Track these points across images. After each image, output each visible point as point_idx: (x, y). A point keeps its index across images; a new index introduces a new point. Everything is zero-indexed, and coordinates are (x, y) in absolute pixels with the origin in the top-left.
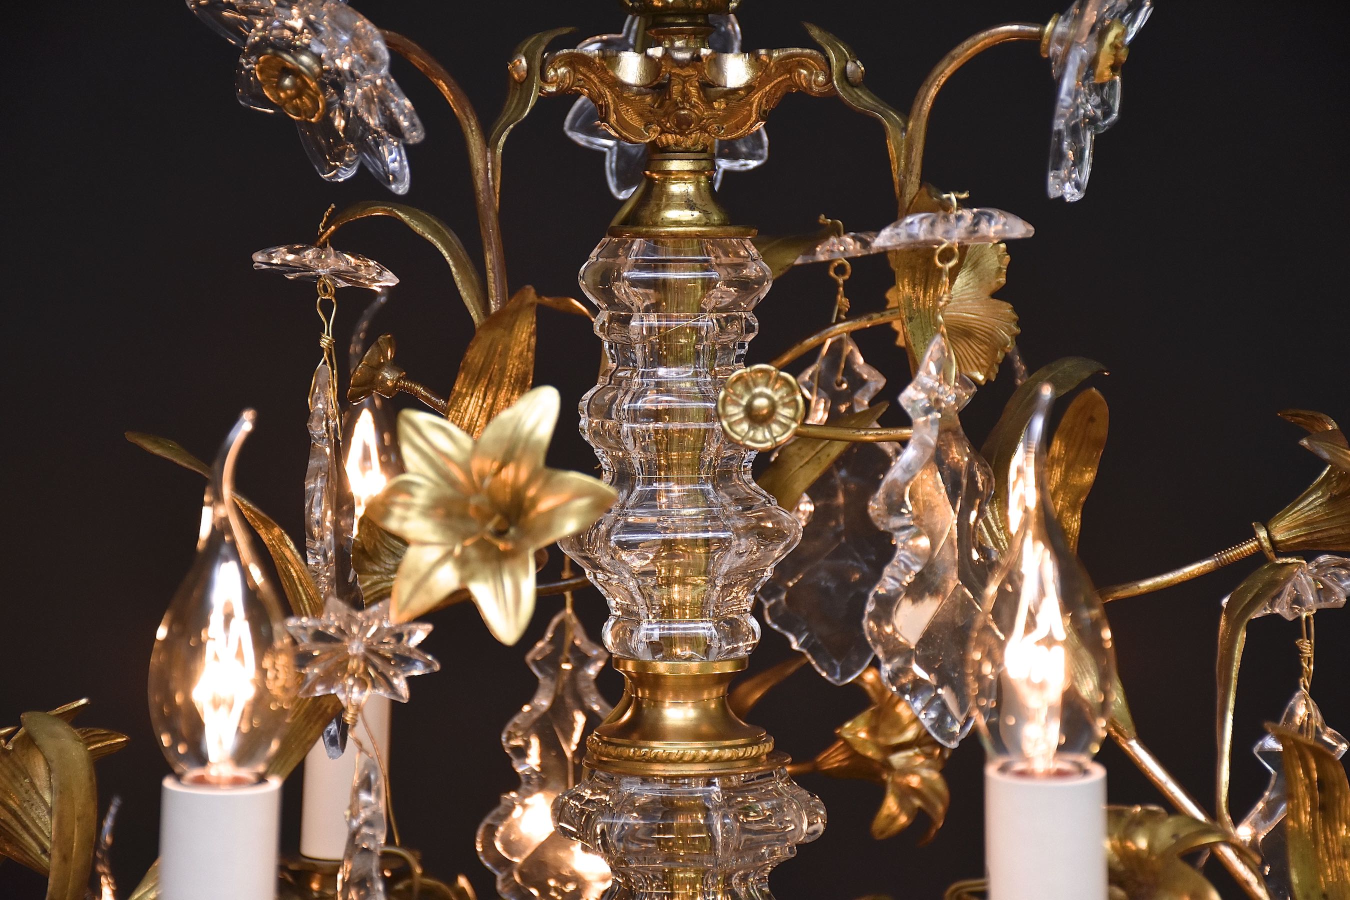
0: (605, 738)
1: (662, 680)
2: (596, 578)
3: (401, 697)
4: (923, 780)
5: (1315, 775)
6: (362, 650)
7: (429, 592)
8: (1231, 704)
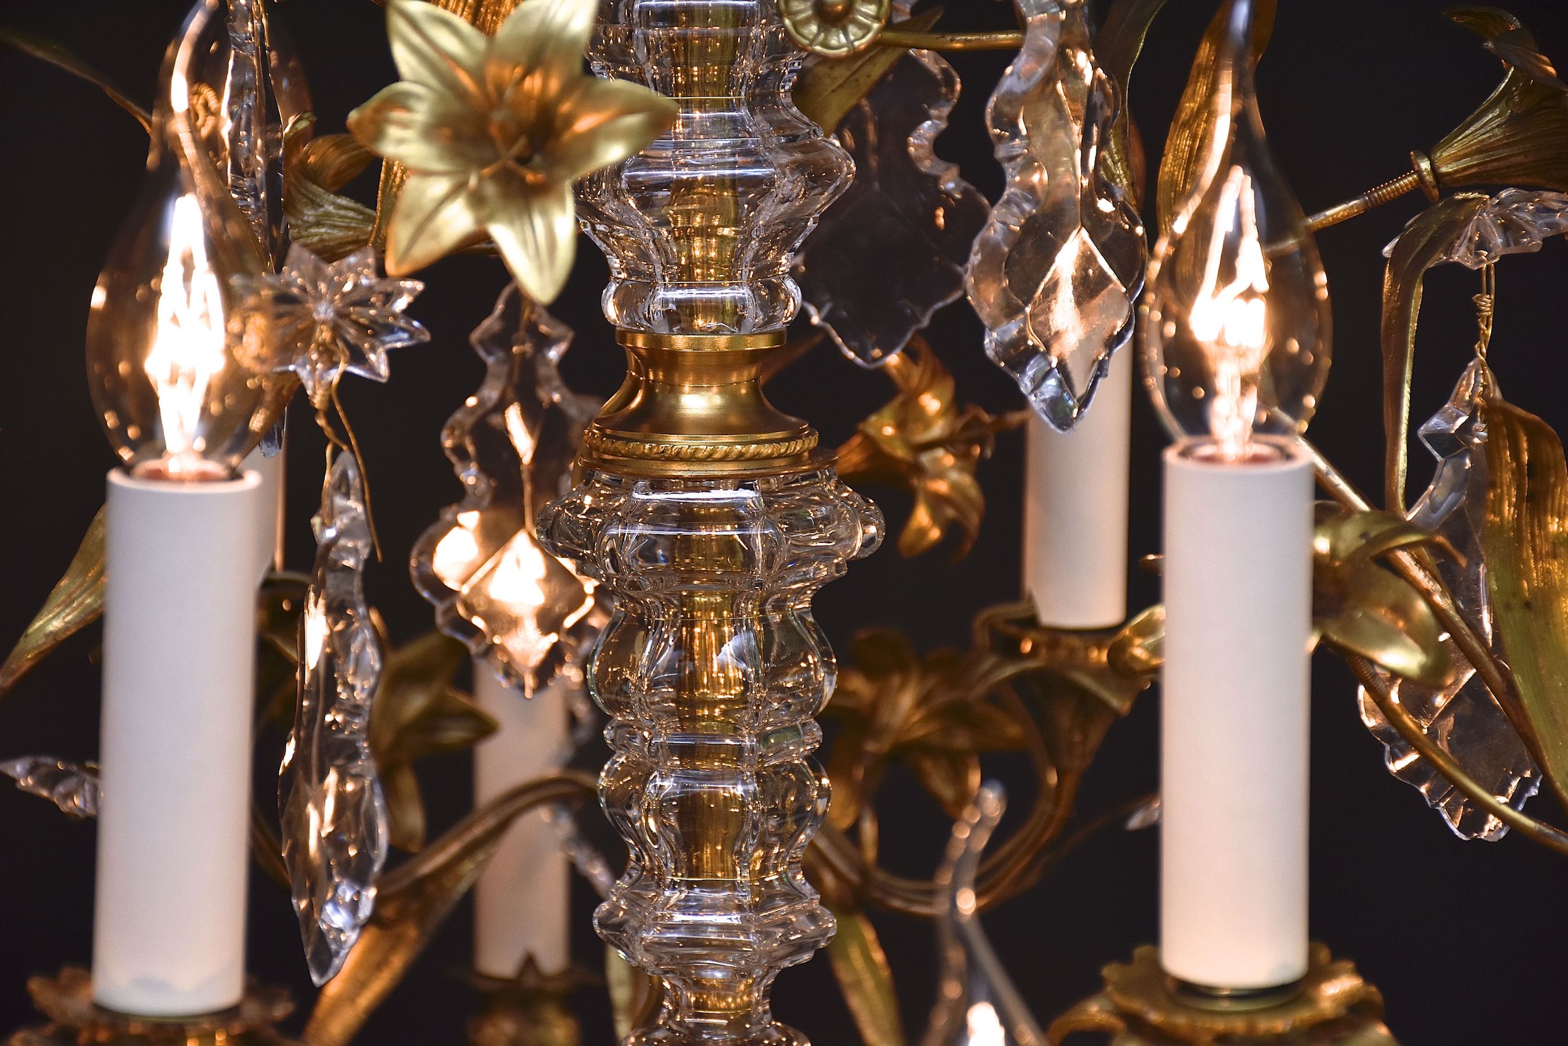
0: (608, 431)
1: (680, 358)
2: (594, 229)
3: (379, 375)
4: (954, 486)
5: (1526, 457)
6: (331, 314)
7: (436, 236)
8: (1408, 375)
